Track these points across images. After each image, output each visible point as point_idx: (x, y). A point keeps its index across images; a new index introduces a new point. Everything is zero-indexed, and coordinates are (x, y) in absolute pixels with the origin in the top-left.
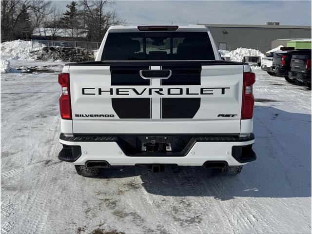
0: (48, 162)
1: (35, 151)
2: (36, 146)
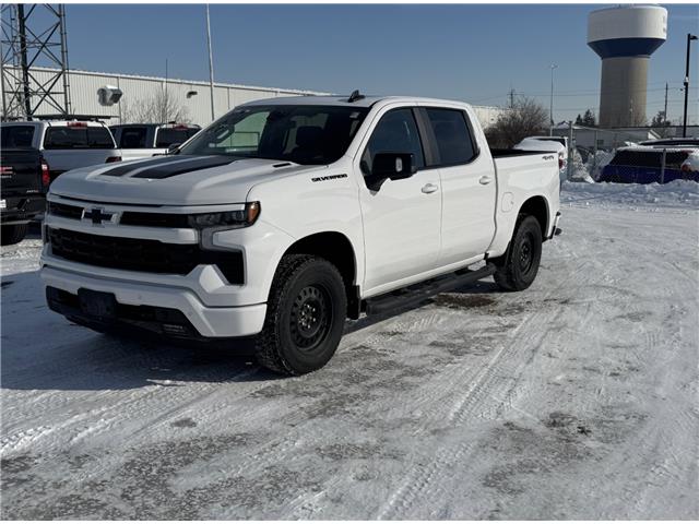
0: (565, 302)
1: (585, 316)
2: (583, 323)
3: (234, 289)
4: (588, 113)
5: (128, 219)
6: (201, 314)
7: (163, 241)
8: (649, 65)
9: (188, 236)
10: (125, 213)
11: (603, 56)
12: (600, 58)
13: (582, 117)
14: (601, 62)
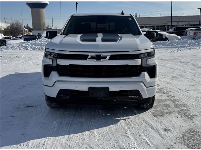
3: (153, 80)
4: (27, 25)
5: (113, 58)
6: (145, 90)
7: (130, 65)
8: (44, 11)
9: (139, 62)
10: (111, 55)
11: (31, 8)
12: (30, 8)
13: (26, 26)
14: (31, 9)
